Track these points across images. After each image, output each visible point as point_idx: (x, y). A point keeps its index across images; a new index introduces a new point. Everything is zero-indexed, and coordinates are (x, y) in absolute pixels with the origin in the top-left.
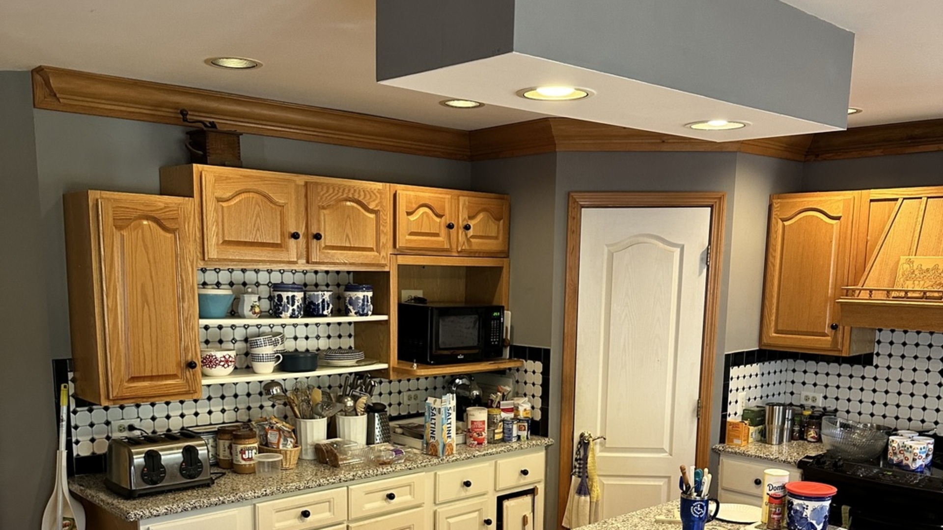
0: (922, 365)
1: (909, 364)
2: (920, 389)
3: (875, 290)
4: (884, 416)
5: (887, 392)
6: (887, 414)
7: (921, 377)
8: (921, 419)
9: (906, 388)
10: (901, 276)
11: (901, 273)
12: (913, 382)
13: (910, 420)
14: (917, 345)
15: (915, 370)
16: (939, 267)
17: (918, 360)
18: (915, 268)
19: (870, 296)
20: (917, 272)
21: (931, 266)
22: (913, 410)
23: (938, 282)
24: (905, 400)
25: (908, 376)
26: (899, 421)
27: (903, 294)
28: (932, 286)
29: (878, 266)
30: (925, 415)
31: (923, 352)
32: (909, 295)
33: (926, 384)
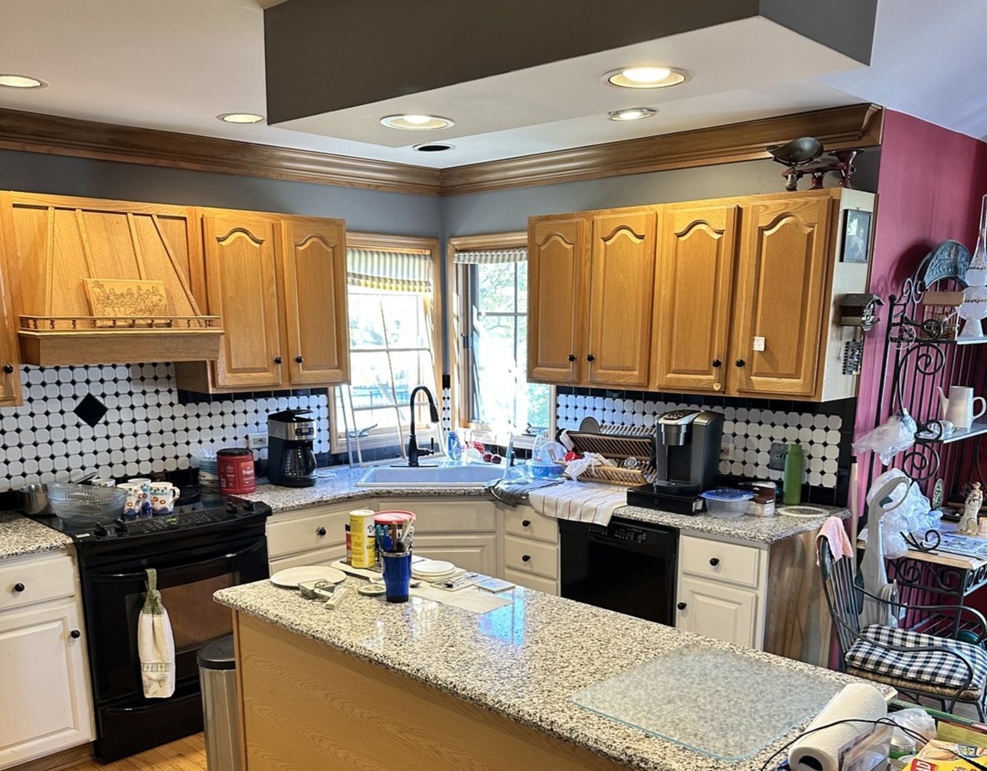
0: (54, 406)
1: (39, 407)
2: (57, 435)
3: (78, 318)
4: (24, 475)
5: (20, 446)
6: (27, 472)
7: (55, 420)
8: (66, 467)
9: (42, 436)
10: (96, 302)
11: (95, 299)
12: (49, 428)
13: (54, 471)
14: (44, 384)
15: (47, 413)
16: (133, 292)
17: (49, 401)
18: (108, 292)
19: (75, 326)
20: (112, 298)
21: (124, 291)
22: (55, 459)
23: (138, 308)
24: (44, 451)
25: (41, 421)
26: (42, 476)
27: (111, 323)
28: (134, 313)
29: (58, 289)
30: (70, 462)
31: (52, 391)
32: (118, 323)
33: (64, 427)
